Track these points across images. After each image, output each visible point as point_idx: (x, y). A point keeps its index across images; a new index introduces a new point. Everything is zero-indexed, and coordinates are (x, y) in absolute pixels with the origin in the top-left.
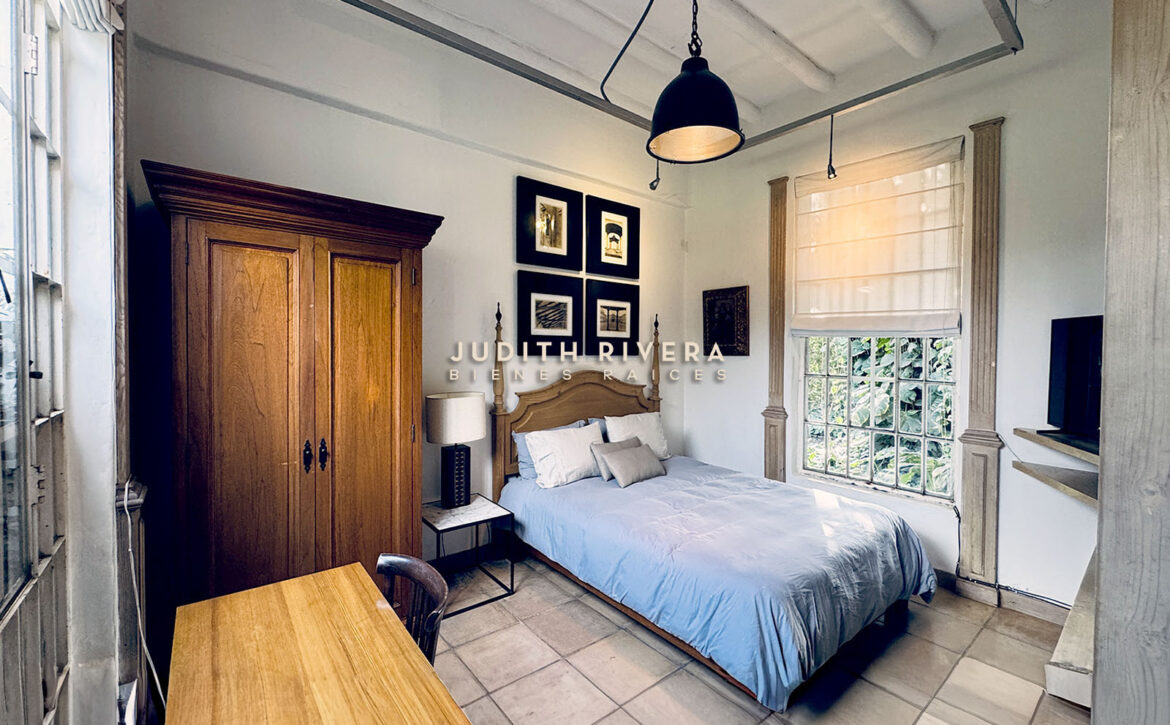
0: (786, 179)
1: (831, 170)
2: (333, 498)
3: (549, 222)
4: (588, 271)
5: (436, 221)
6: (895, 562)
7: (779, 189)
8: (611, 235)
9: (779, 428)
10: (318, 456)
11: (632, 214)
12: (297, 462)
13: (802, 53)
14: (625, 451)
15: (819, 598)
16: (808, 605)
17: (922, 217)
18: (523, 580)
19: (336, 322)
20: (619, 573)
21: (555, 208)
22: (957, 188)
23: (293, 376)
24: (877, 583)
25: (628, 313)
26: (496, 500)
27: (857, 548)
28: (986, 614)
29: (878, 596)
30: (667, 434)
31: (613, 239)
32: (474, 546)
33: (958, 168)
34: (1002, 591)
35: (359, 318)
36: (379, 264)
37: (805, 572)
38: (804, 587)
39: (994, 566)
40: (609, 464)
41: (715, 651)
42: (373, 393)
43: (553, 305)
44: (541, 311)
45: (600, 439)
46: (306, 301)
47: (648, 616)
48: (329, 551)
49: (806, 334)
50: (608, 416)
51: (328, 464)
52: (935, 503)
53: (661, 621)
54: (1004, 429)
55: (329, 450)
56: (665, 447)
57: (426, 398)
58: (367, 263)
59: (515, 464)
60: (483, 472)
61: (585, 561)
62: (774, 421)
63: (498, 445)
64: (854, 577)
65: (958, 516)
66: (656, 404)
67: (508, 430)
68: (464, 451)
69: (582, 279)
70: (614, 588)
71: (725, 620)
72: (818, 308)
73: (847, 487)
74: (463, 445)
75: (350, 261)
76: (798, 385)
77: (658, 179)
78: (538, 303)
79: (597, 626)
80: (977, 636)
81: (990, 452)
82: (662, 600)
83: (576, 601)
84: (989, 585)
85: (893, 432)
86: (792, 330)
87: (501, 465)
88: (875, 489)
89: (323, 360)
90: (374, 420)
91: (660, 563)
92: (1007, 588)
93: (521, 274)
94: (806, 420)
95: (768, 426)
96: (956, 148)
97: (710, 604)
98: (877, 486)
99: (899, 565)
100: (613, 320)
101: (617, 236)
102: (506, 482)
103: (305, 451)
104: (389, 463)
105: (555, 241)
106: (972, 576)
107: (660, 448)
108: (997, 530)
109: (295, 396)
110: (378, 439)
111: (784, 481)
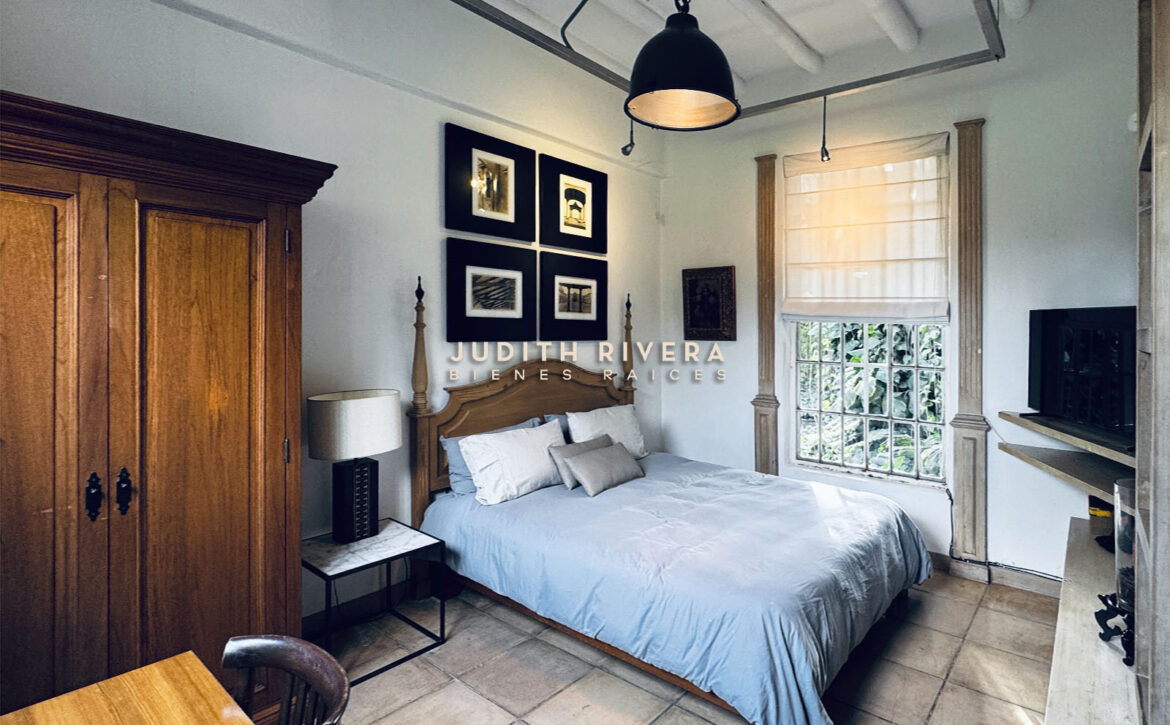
0: (774, 157)
1: (825, 152)
2: (143, 553)
3: (489, 182)
4: (542, 242)
5: (328, 170)
6: (898, 553)
7: (766, 166)
8: (572, 202)
9: (771, 417)
10: (114, 493)
11: (599, 181)
12: (72, 505)
13: (792, 30)
14: (593, 453)
15: (829, 607)
16: (819, 616)
17: (911, 206)
18: (456, 623)
19: (149, 301)
20: (593, 602)
21: (498, 167)
22: (943, 181)
23: (66, 380)
24: (883, 577)
25: (594, 291)
26: (417, 525)
27: (863, 544)
28: (979, 592)
29: (884, 590)
30: (643, 427)
31: (574, 207)
32: (385, 585)
33: (944, 164)
34: (991, 567)
35: (192, 296)
36: (228, 222)
37: (813, 579)
38: (814, 596)
39: (984, 544)
40: (573, 470)
41: (717, 683)
42: (216, 400)
43: (497, 280)
44: (479, 288)
45: (560, 440)
46: (90, 271)
47: (631, 651)
48: (135, 629)
49: (797, 319)
50: (570, 411)
51: (135, 504)
52: (928, 487)
53: (647, 656)
54: (991, 412)
55: (135, 481)
56: (641, 444)
57: (308, 401)
58: (208, 220)
59: (445, 476)
60: (399, 491)
61: (546, 592)
62: (764, 410)
63: (419, 454)
64: (861, 576)
65: (951, 498)
66: (630, 394)
67: (434, 434)
68: (369, 465)
69: (535, 252)
70: (587, 619)
71: (728, 646)
72: (811, 293)
73: (841, 476)
74: (366, 459)
75: (176, 216)
76: (789, 372)
77: (632, 144)
78: (475, 278)
79: (562, 669)
80: (973, 617)
81: (977, 434)
82: (650, 631)
83: (534, 640)
84: (980, 563)
85: (887, 418)
86: (783, 314)
87: (423, 479)
88: (870, 476)
89: (124, 355)
90: (219, 436)
91: (646, 587)
92: (995, 565)
93: (451, 243)
94: (798, 408)
95: (759, 416)
96: (941, 144)
97: (709, 629)
98: (874, 474)
99: (901, 556)
100: (575, 300)
101: (579, 204)
102: (432, 499)
103: (88, 490)
104: (246, 494)
105: (498, 203)
106: (965, 556)
107: (635, 445)
108: (986, 509)
109: (68, 408)
110: (226, 463)
111: (777, 474)
